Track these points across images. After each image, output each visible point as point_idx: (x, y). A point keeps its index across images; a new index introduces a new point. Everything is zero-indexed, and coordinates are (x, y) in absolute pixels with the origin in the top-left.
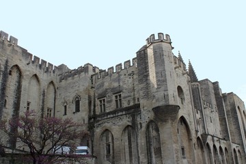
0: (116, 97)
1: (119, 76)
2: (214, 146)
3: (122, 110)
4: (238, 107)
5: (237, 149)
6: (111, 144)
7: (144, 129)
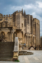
0: (6, 24)
1: (7, 18)
2: (28, 36)
3: (7, 28)
4: (37, 23)
5: (34, 37)
6: (4, 36)
7: (13, 33)
